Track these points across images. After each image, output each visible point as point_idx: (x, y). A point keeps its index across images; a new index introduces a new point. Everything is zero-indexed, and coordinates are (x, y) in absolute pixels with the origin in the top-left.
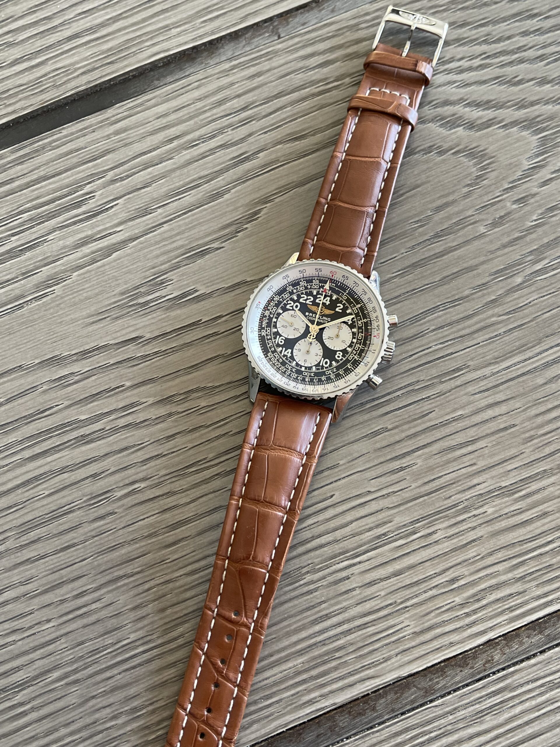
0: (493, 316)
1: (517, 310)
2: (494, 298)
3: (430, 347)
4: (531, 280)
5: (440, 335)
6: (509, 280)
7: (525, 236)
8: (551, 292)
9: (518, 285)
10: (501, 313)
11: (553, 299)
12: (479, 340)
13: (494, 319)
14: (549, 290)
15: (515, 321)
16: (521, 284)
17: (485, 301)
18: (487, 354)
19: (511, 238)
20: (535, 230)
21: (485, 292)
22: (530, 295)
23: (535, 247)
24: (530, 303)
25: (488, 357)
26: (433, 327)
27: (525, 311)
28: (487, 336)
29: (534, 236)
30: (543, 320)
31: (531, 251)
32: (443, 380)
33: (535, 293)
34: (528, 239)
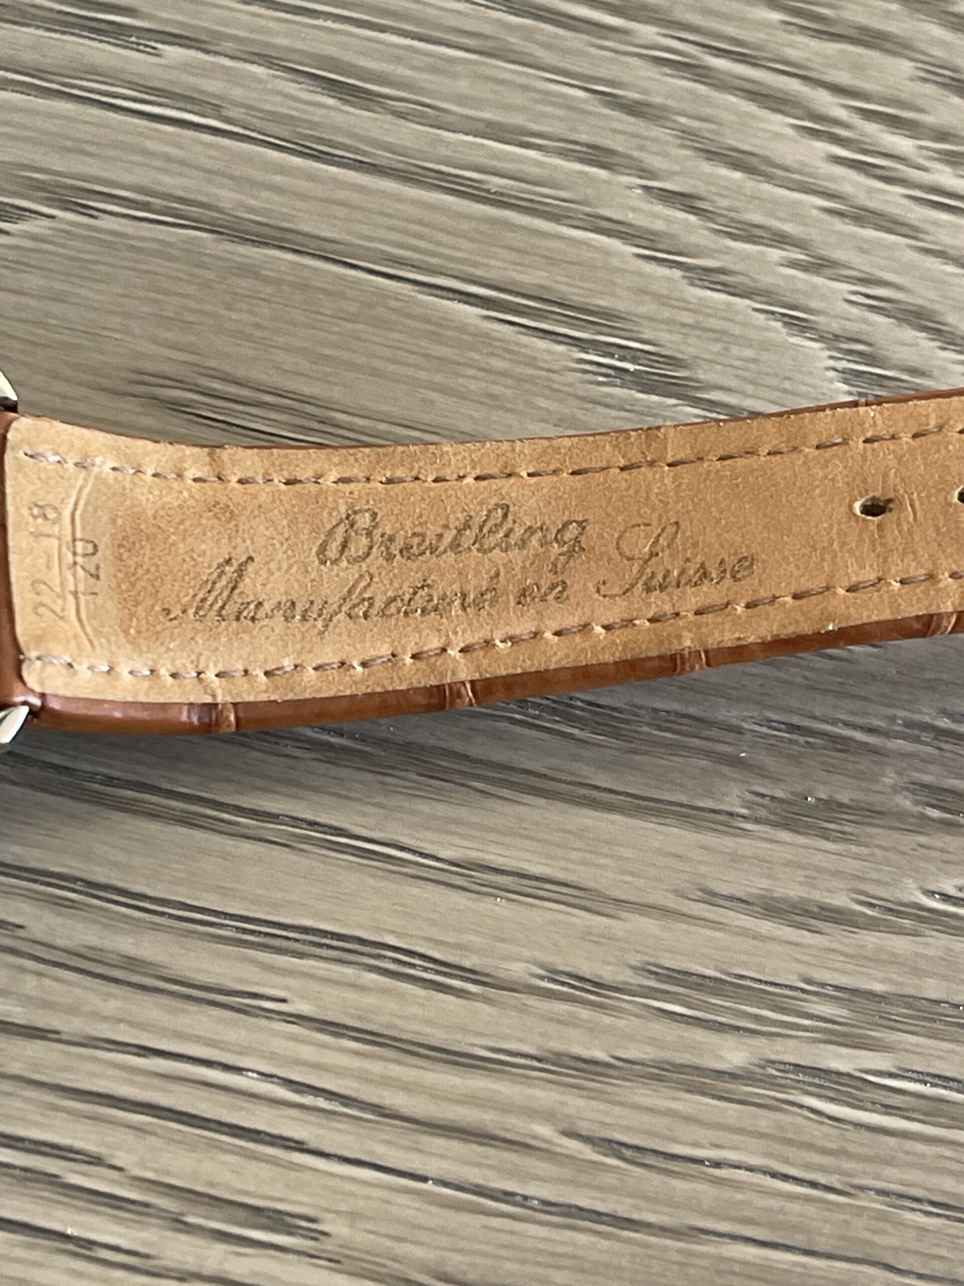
0: (548, 1116)
1: (650, 1160)
2: (600, 1055)
3: (238, 1070)
4: (782, 1088)
5: (307, 1052)
6: (699, 1035)
7: (871, 925)
8: (822, 1179)
9: (719, 1074)
10: (584, 1128)
11: (811, 1210)
12: (432, 1167)
13: (544, 1130)
14: (822, 1169)
15: (613, 1190)
16: (733, 1076)
17: (557, 1045)
18: (424, 1237)
19: (818, 896)
20: (922, 927)
21: (585, 1013)
22: (738, 1138)
23: (879, 988)
24: (717, 1164)
25: (419, 1252)
26: (305, 1008)
27: (676, 1183)
28: (475, 1176)
29: (900, 944)
30: (721, 1258)
31: (855, 991)
32: (190, 1219)
33: (762, 1144)
34: (871, 939)
